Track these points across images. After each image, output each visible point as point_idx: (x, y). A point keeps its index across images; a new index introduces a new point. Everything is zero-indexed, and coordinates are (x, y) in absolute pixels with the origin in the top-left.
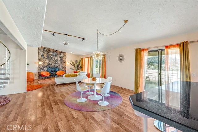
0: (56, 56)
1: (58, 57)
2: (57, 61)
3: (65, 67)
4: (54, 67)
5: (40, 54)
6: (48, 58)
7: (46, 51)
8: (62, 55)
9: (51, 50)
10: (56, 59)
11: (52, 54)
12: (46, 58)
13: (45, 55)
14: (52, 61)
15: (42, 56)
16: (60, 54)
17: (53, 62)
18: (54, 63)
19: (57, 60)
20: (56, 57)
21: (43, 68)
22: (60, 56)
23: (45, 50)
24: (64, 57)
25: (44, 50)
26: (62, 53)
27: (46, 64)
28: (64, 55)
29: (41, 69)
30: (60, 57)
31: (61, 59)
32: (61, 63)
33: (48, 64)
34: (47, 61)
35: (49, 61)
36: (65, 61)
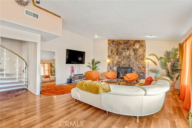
0: (128, 49)
1: (131, 50)
2: (129, 57)
3: (143, 67)
4: (124, 66)
5: (109, 49)
6: (117, 54)
7: (115, 45)
8: (137, 46)
9: (121, 42)
10: (128, 54)
11: (123, 47)
12: (115, 53)
13: (114, 50)
14: (123, 57)
15: (112, 51)
16: (134, 45)
17: (123, 59)
18: (125, 60)
19: (130, 55)
20: (128, 51)
21: (112, 67)
22: (134, 47)
23: (115, 43)
24: (142, 48)
25: (113, 44)
26: (137, 43)
27: (115, 62)
28: (141, 45)
29: (111, 68)
30: (134, 50)
31: (135, 54)
32: (136, 59)
33: (118, 62)
34: (117, 58)
35: (119, 58)
36: (142, 56)
